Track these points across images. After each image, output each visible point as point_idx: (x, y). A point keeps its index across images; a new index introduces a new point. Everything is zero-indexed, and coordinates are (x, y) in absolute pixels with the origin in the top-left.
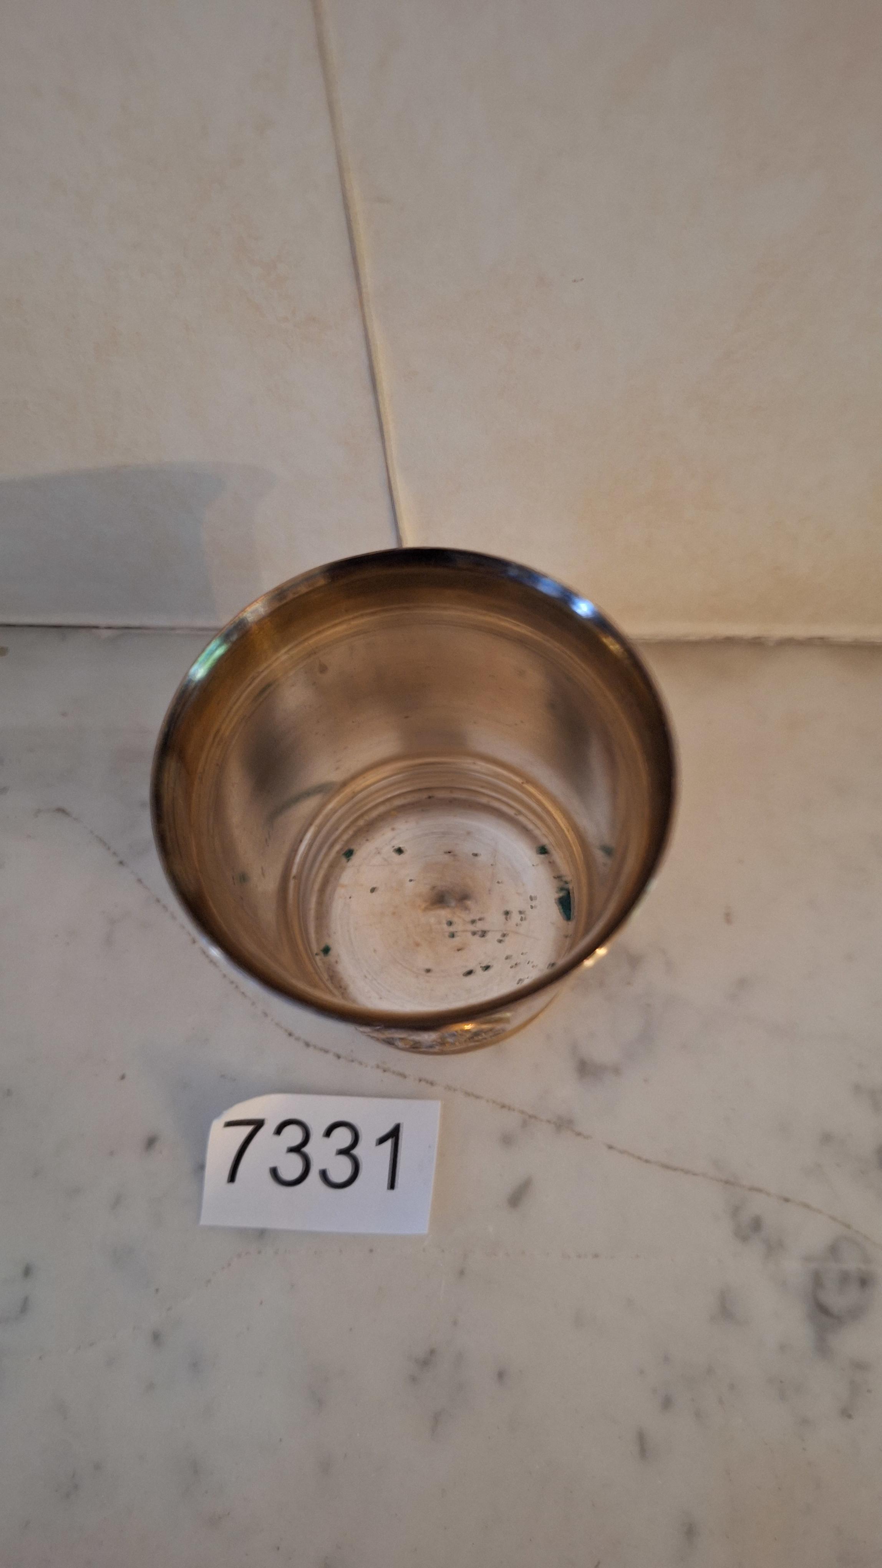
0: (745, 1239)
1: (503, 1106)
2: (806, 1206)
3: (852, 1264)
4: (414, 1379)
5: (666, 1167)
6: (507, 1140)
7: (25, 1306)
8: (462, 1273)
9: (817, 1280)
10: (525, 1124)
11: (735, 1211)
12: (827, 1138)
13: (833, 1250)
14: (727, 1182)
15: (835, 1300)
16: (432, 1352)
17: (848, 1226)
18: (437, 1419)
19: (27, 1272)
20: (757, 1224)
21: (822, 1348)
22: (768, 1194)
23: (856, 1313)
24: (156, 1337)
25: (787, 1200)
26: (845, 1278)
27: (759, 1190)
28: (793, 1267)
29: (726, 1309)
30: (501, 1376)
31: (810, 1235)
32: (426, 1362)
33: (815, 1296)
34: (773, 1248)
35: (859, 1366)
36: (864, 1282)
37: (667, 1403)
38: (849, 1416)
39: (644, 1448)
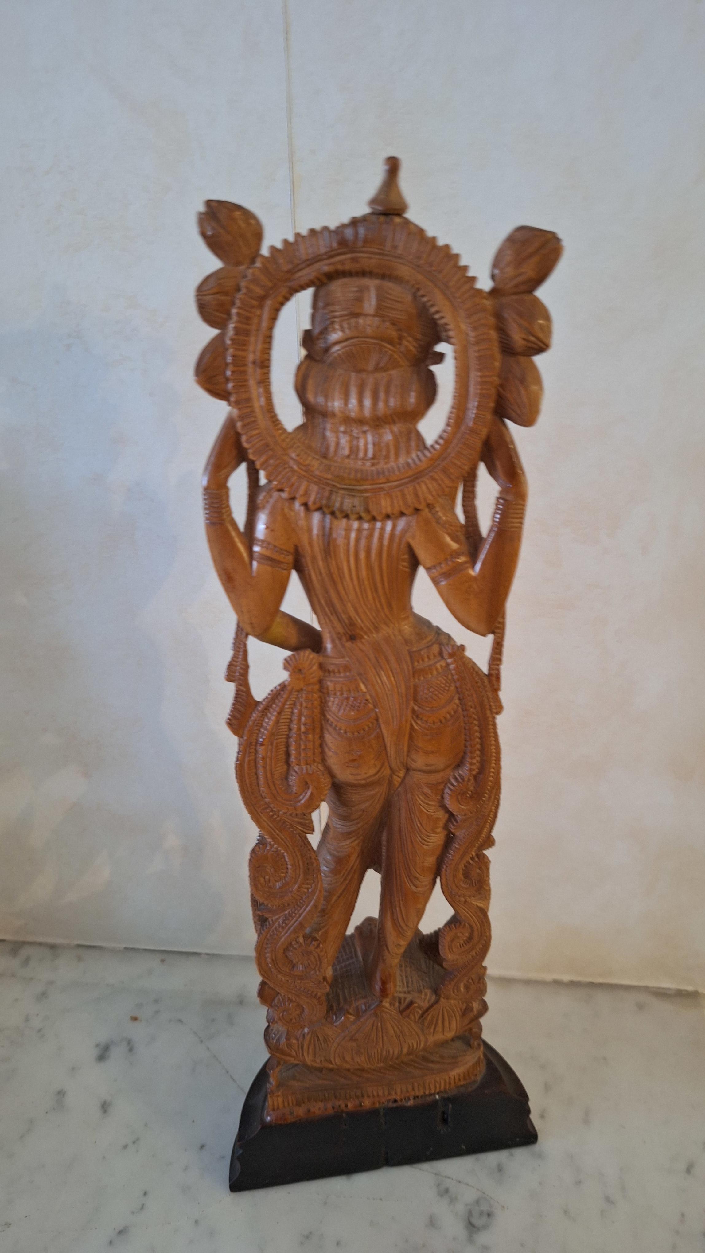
0: (442, 1196)
2: (468, 1185)
3: (485, 1208)
4: (302, 1243)
7: (142, 1207)
8: (325, 1203)
9: (470, 1213)
11: (439, 1185)
13: (477, 1202)
14: (436, 1174)
15: (477, 1221)
16: (310, 1233)
17: (484, 1193)
19: (145, 1194)
20: (447, 1191)
21: (471, 1240)
22: (452, 1179)
23: (485, 1227)
24: (196, 1222)
25: (460, 1182)
26: (481, 1213)
27: (449, 1178)
28: (460, 1208)
29: (432, 1223)
30: (338, 1244)
31: (468, 1196)
32: (308, 1237)
33: (469, 1219)
34: (453, 1200)
35: (486, 1248)
36: (489, 1215)
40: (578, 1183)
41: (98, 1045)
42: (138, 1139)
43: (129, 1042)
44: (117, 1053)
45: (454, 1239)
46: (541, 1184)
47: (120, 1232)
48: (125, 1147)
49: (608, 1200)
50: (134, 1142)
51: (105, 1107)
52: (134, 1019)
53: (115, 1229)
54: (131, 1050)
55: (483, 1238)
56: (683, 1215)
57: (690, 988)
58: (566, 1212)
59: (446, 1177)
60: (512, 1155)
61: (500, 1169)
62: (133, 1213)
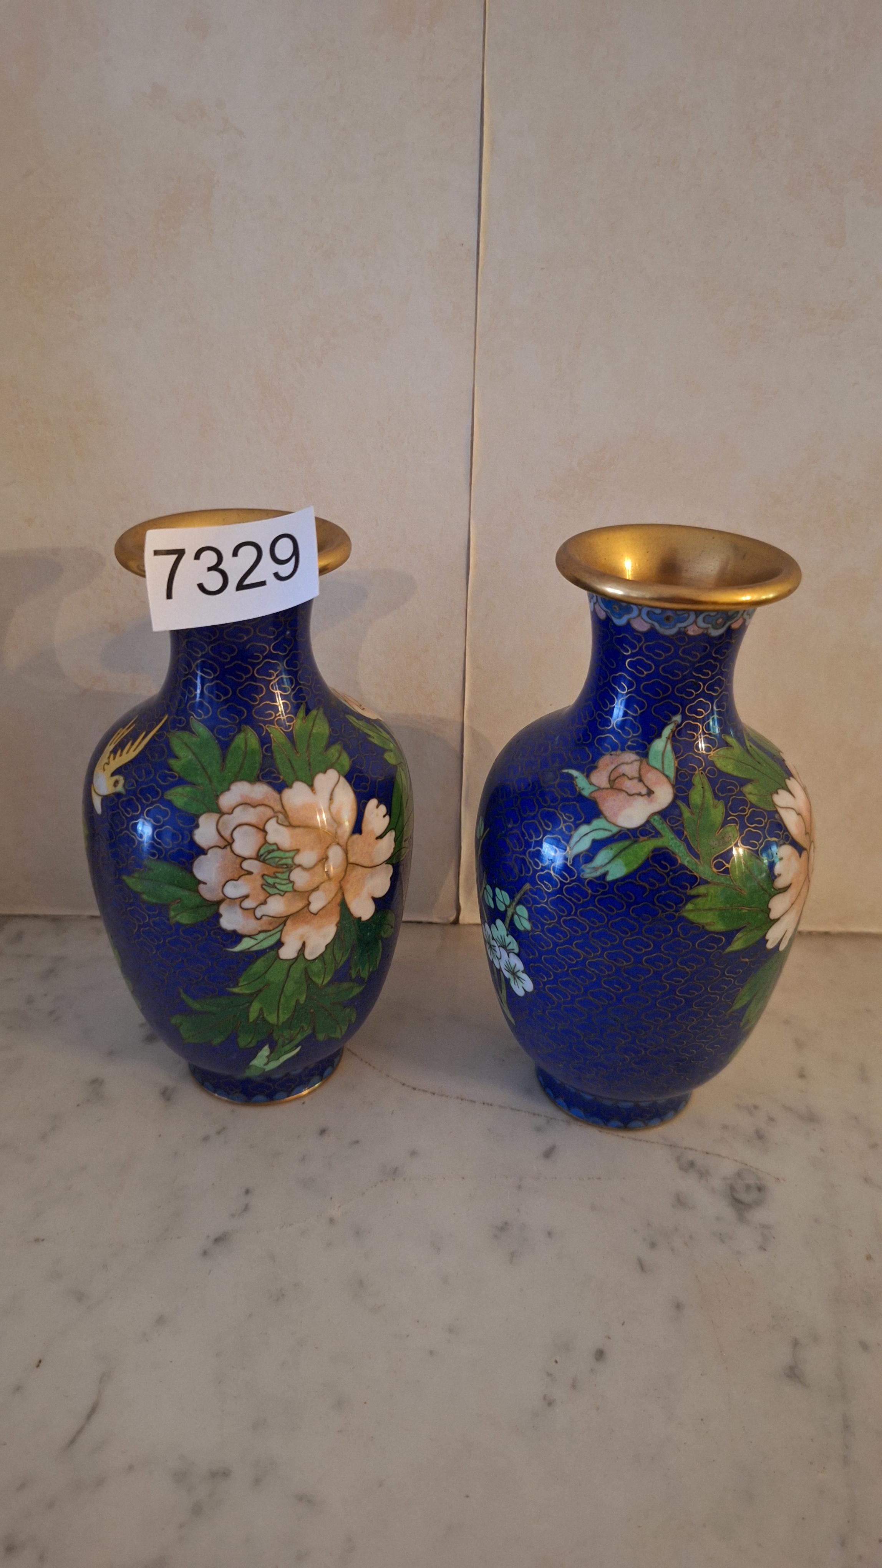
0: (686, 1170)
1: (534, 1114)
2: (719, 1155)
3: (751, 1181)
4: (496, 1237)
6: (538, 1129)
7: (246, 1208)
8: (520, 1187)
9: (732, 1188)
10: (548, 1122)
11: (678, 1159)
12: (725, 1127)
13: (739, 1175)
14: (671, 1146)
16: (506, 1224)
17: (746, 1165)
18: (512, 1255)
19: (247, 1192)
20: (692, 1164)
21: (742, 1219)
22: (696, 1151)
23: (758, 1203)
24: (332, 1221)
25: (707, 1153)
26: (748, 1188)
27: (691, 1149)
28: (717, 1183)
29: (681, 1201)
30: (550, 1234)
31: (724, 1169)
32: (504, 1227)
33: (732, 1194)
34: (704, 1174)
35: (764, 1226)
36: (760, 1189)
37: (653, 1245)
38: (765, 1250)
39: (642, 1266)
40: (874, 1146)
42: (224, 1128)
45: (718, 1219)
46: (822, 1150)
47: (217, 1240)
48: (206, 1139)
50: (219, 1133)
51: (167, 1094)
53: (208, 1237)
55: (758, 1215)
58: (866, 1180)
59: (686, 1148)
60: (772, 1119)
61: (760, 1136)
62: (233, 1216)
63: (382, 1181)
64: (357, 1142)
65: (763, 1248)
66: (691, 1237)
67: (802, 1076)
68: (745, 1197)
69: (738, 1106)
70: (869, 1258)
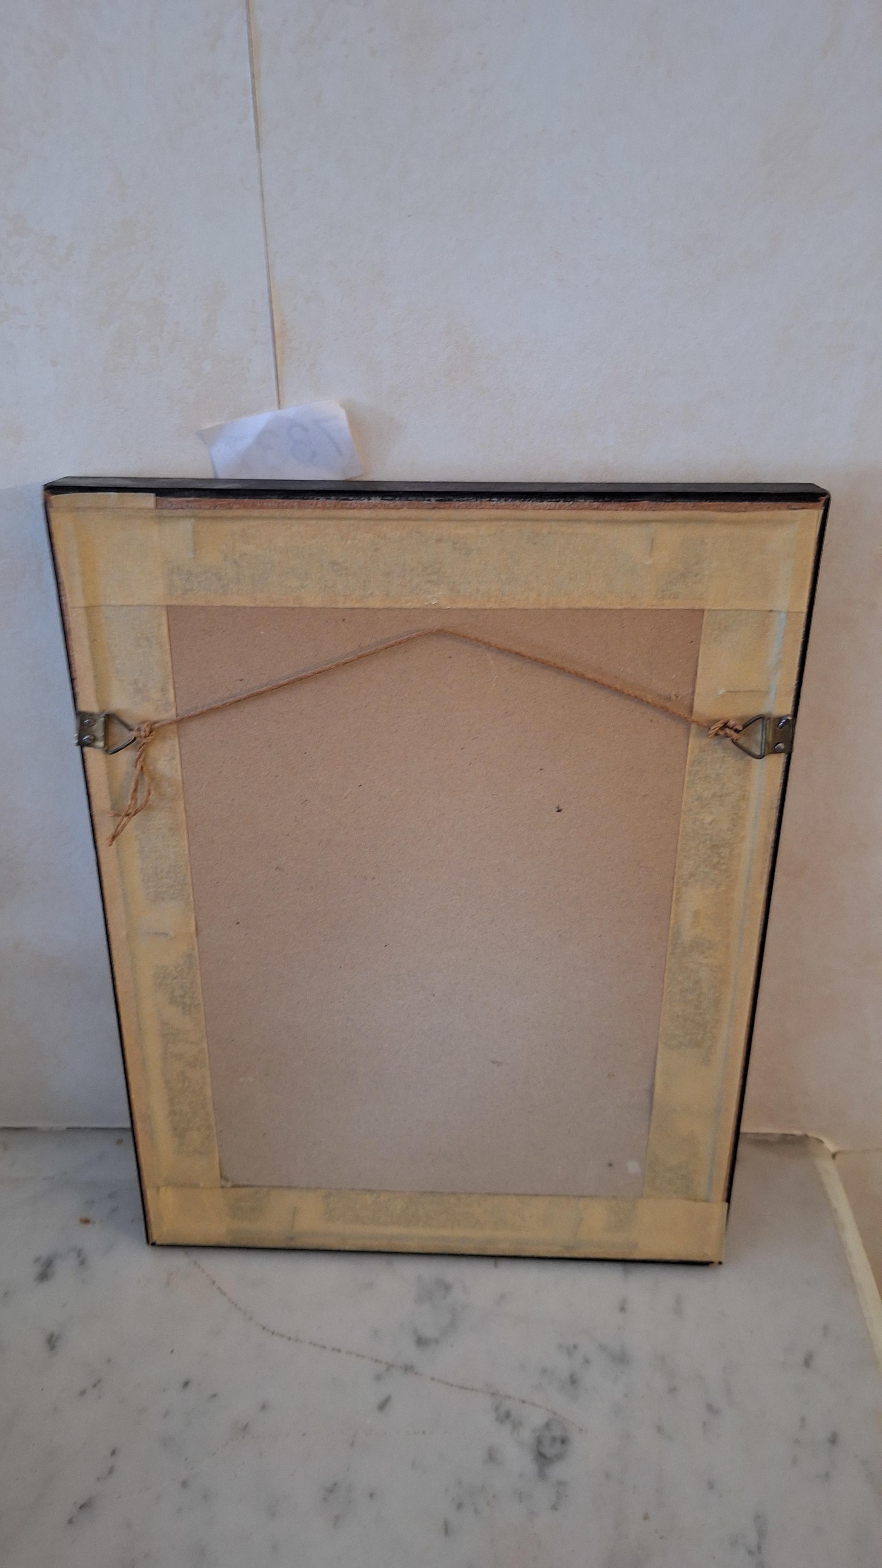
0: (502, 1422)
1: (376, 1361)
2: (533, 1404)
3: (557, 1432)
4: (325, 1499)
5: (462, 1388)
6: (378, 1378)
7: (111, 1471)
8: (352, 1444)
9: (539, 1441)
10: (388, 1370)
11: (497, 1408)
12: (544, 1371)
13: (548, 1425)
14: (493, 1394)
16: (335, 1484)
17: (555, 1414)
19: (113, 1453)
20: (508, 1415)
21: (542, 1474)
22: (514, 1399)
23: (560, 1457)
24: (184, 1484)
25: (523, 1402)
26: (554, 1440)
27: (509, 1397)
28: (527, 1435)
29: (492, 1457)
30: (372, 1495)
31: (536, 1419)
32: (332, 1490)
33: (538, 1449)
34: (517, 1426)
35: (560, 1483)
36: (563, 1441)
37: (460, 1506)
38: (556, 1509)
39: (447, 1529)
40: (673, 1390)
41: (37, 1260)
42: (99, 1381)
43: (79, 1253)
44: (64, 1269)
45: (521, 1475)
46: (626, 1395)
47: (82, 1507)
48: (83, 1393)
49: (712, 1409)
50: (95, 1386)
51: (52, 1342)
52: (86, 1221)
53: (75, 1503)
54: (83, 1262)
55: (557, 1471)
56: (803, 1420)
57: (798, 1132)
58: (659, 1429)
59: (505, 1397)
60: (587, 1361)
61: (573, 1381)
62: (99, 1479)
63: (232, 1440)
64: (214, 1396)
65: (554, 1508)
66: (494, 1496)
67: (623, 1309)
68: (549, 1451)
69: (560, 1346)
70: (646, 1517)
